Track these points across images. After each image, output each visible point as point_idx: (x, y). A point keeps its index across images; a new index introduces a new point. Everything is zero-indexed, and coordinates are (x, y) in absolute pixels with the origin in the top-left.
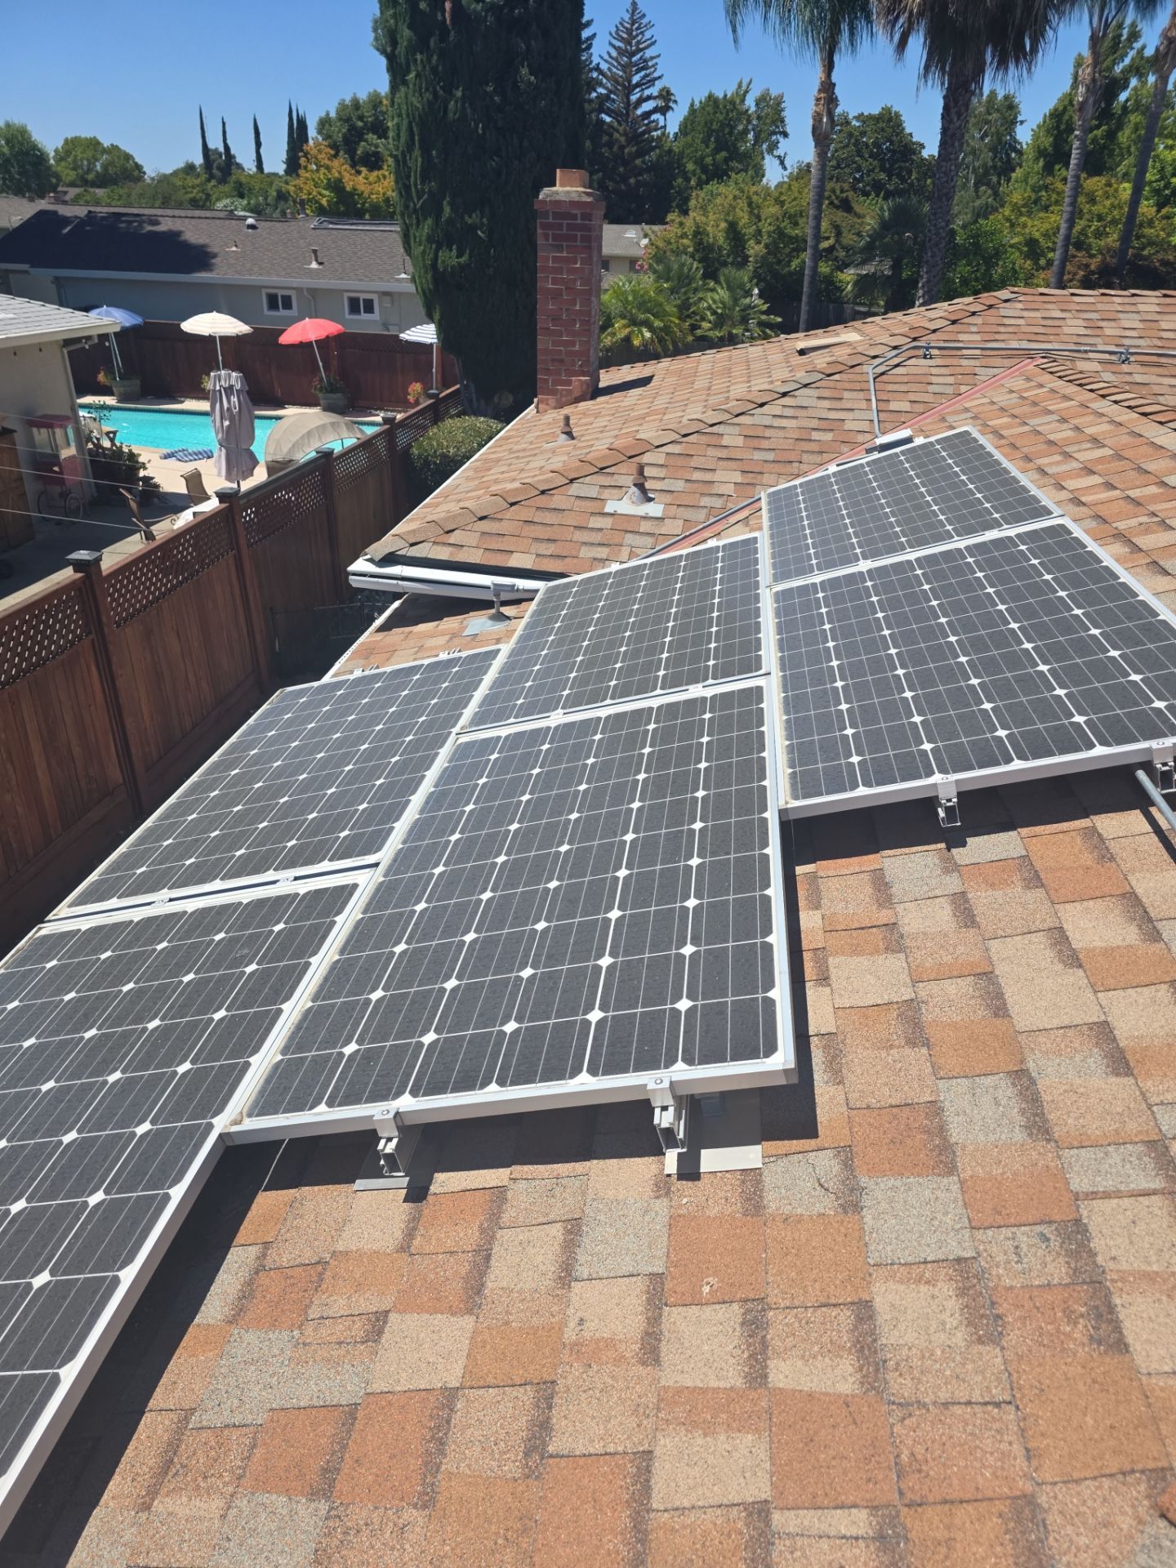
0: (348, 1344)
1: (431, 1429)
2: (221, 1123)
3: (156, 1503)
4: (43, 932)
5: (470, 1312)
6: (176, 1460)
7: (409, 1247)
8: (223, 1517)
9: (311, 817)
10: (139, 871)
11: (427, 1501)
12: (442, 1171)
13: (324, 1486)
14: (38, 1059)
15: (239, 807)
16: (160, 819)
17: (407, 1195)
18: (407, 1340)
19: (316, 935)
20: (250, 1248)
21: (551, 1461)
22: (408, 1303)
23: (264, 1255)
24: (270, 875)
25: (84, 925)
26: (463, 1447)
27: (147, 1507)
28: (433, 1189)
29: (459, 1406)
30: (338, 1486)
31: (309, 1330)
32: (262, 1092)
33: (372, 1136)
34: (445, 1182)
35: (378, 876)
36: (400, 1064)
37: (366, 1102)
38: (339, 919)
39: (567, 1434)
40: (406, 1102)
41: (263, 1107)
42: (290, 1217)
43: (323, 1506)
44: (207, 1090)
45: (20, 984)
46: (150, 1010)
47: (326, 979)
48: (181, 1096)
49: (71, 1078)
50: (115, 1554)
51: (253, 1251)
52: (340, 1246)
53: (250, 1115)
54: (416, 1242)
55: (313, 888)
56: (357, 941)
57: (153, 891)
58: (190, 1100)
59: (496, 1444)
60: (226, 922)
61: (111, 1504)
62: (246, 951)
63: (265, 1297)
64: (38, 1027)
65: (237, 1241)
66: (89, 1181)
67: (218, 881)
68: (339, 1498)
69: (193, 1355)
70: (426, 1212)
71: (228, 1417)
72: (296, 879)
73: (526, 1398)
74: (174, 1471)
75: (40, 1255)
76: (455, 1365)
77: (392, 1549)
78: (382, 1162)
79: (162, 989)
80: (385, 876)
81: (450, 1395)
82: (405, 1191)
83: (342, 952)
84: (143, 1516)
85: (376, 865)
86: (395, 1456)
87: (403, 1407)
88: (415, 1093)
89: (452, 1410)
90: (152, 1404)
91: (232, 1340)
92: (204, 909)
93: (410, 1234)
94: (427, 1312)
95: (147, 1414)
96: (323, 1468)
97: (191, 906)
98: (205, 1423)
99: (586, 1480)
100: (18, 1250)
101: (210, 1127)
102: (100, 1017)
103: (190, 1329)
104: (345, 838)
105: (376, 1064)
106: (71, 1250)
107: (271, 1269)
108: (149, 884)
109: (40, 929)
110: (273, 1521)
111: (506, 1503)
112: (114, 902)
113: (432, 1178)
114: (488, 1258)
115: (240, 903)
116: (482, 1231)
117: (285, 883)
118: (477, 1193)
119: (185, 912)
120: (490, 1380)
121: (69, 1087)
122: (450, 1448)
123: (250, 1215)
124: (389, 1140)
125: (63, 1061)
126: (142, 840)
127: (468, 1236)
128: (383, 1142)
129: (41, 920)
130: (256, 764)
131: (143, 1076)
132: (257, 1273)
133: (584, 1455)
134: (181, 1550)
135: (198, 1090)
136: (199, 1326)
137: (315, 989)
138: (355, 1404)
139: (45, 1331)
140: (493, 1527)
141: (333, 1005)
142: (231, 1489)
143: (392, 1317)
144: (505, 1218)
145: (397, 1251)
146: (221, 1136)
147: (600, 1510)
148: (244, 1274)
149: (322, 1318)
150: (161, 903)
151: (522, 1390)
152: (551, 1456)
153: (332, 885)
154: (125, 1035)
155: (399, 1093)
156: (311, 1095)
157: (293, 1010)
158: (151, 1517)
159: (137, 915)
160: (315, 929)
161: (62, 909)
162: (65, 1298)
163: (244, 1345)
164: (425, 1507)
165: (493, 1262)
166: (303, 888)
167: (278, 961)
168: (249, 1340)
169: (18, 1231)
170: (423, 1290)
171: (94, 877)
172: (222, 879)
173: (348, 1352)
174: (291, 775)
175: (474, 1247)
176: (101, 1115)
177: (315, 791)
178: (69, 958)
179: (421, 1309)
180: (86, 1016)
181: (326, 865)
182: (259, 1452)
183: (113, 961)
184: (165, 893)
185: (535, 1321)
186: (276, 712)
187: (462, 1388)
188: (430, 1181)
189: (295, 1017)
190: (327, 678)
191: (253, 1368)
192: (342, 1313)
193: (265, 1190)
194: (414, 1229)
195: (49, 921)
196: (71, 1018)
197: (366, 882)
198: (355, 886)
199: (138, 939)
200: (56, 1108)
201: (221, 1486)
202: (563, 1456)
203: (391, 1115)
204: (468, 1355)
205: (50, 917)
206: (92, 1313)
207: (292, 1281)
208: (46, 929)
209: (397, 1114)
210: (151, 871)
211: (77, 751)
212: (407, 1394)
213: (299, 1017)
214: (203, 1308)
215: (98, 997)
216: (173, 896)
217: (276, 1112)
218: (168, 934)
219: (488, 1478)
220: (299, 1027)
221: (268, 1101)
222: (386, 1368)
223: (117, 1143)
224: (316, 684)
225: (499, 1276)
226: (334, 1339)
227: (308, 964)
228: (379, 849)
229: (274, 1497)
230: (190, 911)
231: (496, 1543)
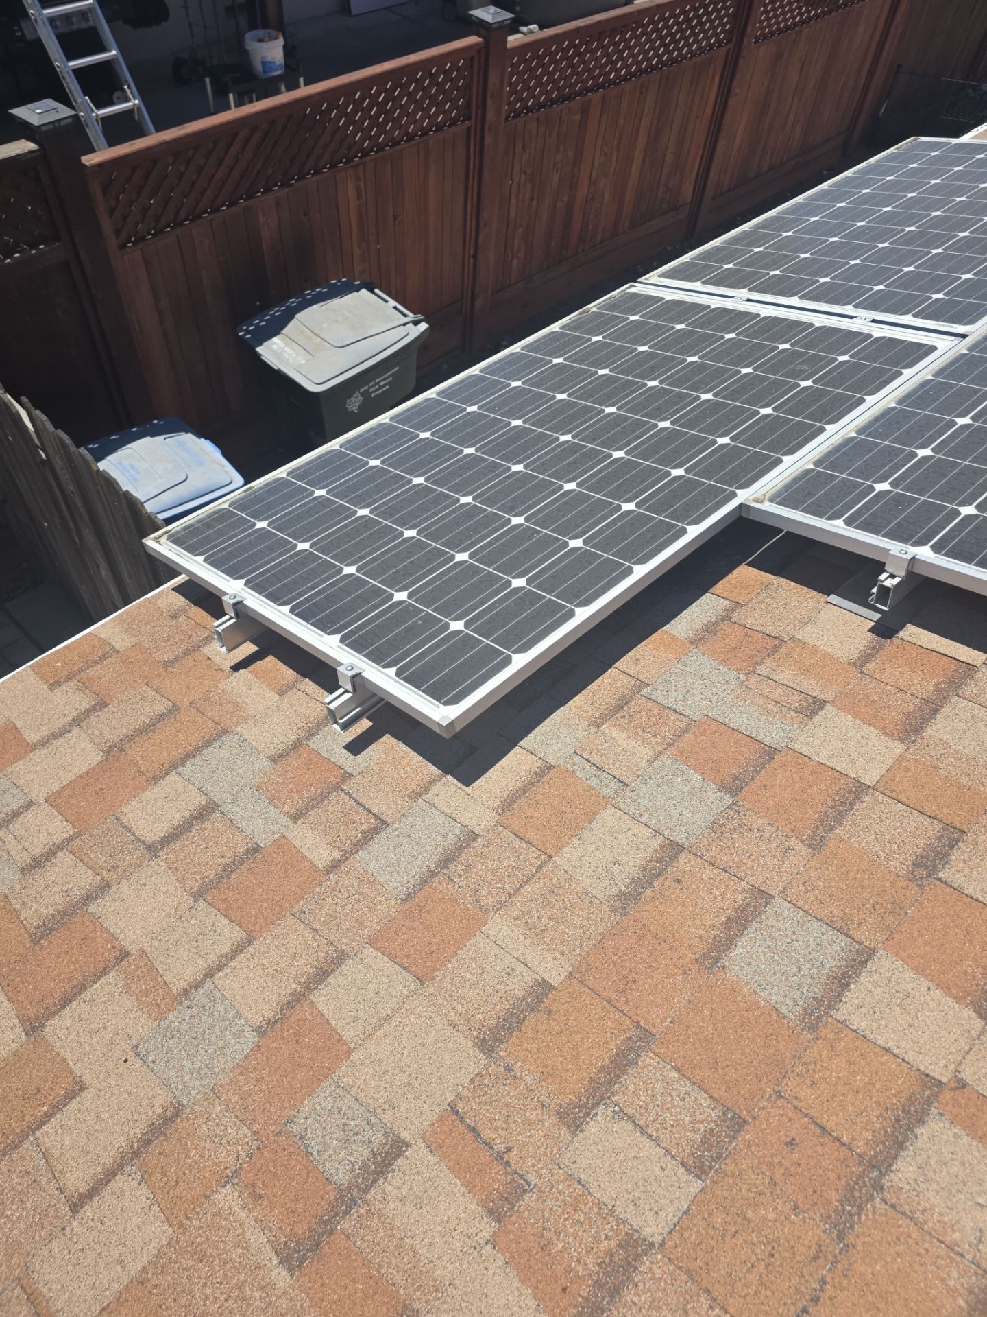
0: (783, 706)
1: (834, 800)
2: (743, 496)
3: (604, 726)
4: (633, 290)
5: (902, 741)
6: (626, 708)
7: (861, 666)
8: (650, 762)
9: (906, 269)
10: (726, 266)
11: (816, 844)
12: (917, 625)
13: (735, 786)
14: (608, 387)
15: (836, 239)
16: (757, 226)
17: (873, 626)
18: (836, 730)
19: (879, 378)
20: (722, 600)
21: (937, 883)
22: (846, 704)
23: (733, 611)
24: (848, 309)
25: (669, 296)
26: (859, 828)
27: (598, 726)
28: (901, 634)
29: (866, 799)
30: (744, 793)
31: (754, 680)
32: (787, 487)
33: (880, 567)
34: (913, 633)
35: (962, 347)
36: (928, 520)
37: (883, 536)
38: (907, 373)
39: (961, 874)
40: (925, 553)
41: (784, 499)
42: (764, 593)
43: (728, 800)
44: (739, 465)
45: (607, 324)
46: (707, 384)
47: (876, 419)
48: (715, 461)
49: (630, 411)
50: (568, 741)
51: (724, 604)
52: (800, 635)
53: (771, 500)
54: (871, 666)
55: (888, 336)
56: (918, 398)
57: (734, 288)
58: (722, 468)
59: (889, 842)
60: (795, 336)
61: (574, 710)
62: (805, 367)
63: (724, 639)
64: (613, 363)
65: (714, 589)
66: (626, 492)
67: (796, 298)
68: (742, 801)
69: (657, 650)
70: (887, 648)
71: (669, 701)
72: (874, 321)
73: (930, 828)
74: (623, 714)
75: (579, 526)
76: (873, 770)
77: (774, 857)
78: (874, 590)
79: (721, 371)
80: (969, 349)
81: (860, 788)
82: (873, 624)
83: (900, 402)
84: (594, 730)
85: (964, 336)
86: (796, 800)
87: (815, 773)
88: (937, 549)
89: (858, 799)
90: (618, 664)
91: (690, 654)
92: (776, 318)
93: (866, 657)
94: (862, 720)
95: (612, 669)
96: (734, 775)
97: (765, 311)
98: (653, 697)
99: (966, 915)
100: (565, 515)
101: (734, 495)
102: (665, 373)
103: (659, 632)
104: (937, 300)
105: (904, 510)
106: (602, 534)
107: (735, 623)
108: (734, 280)
109: (632, 286)
110: (686, 786)
111: (884, 886)
112: (697, 285)
113: (904, 626)
114: (935, 711)
115: (812, 325)
116: (937, 688)
117: (861, 321)
118: (944, 658)
119: (758, 315)
120: (902, 797)
121: (627, 418)
122: (847, 822)
123: (730, 576)
124: (892, 576)
125: (627, 396)
126: (735, 240)
127: (924, 686)
128: (884, 575)
129: (634, 277)
130: (865, 203)
131: (687, 433)
132: (723, 620)
133: (972, 898)
134: (614, 764)
135: (731, 462)
136: (666, 632)
137: (863, 424)
138: (775, 749)
139: (571, 579)
140: (865, 894)
141: (876, 445)
142: (660, 748)
143: (828, 707)
144: (966, 691)
145: (849, 664)
146: (741, 505)
147: (970, 941)
148: (711, 616)
149: (768, 678)
150: (739, 300)
151: (929, 820)
152: (939, 880)
153: (909, 339)
154: (681, 396)
155: (920, 543)
156: (831, 508)
157: (835, 433)
158: (599, 733)
159: (715, 303)
160: (881, 372)
161: (653, 277)
162: (590, 564)
163: (698, 663)
164: (810, 846)
165: (939, 716)
166: (878, 332)
167: (834, 387)
168: (702, 662)
169: (565, 503)
170: (863, 703)
171: (685, 258)
172: (800, 298)
173: (781, 711)
174: (898, 224)
175: (924, 696)
176: (646, 449)
177: (919, 246)
178: (650, 318)
179: (857, 715)
180: (653, 369)
181: (908, 319)
182: (688, 737)
183: (685, 333)
184: (744, 293)
185: (963, 780)
186: (904, 158)
187: (874, 788)
188: (902, 627)
189: (837, 439)
190: (966, 138)
191: (701, 682)
192: (785, 682)
193: (748, 564)
194: (872, 656)
195: (640, 283)
196: (641, 366)
197: (946, 348)
198: (934, 349)
199: (710, 323)
200: (613, 429)
201: (653, 742)
202: (951, 886)
203: (908, 557)
204: (889, 770)
205: (642, 279)
206: (607, 583)
207: (750, 639)
208: (637, 288)
209: (913, 559)
210: (737, 270)
211: (669, 158)
212: (823, 767)
213: (840, 441)
214: (673, 622)
215: (666, 357)
216: (751, 298)
217: (796, 508)
218: (737, 328)
219: (873, 860)
220: (837, 449)
221: (791, 495)
222: (811, 739)
223: (655, 474)
224: (954, 141)
225: (941, 729)
226: (773, 696)
227: (862, 401)
228: (971, 322)
229: (691, 771)
230: (763, 315)
231: (863, 905)
